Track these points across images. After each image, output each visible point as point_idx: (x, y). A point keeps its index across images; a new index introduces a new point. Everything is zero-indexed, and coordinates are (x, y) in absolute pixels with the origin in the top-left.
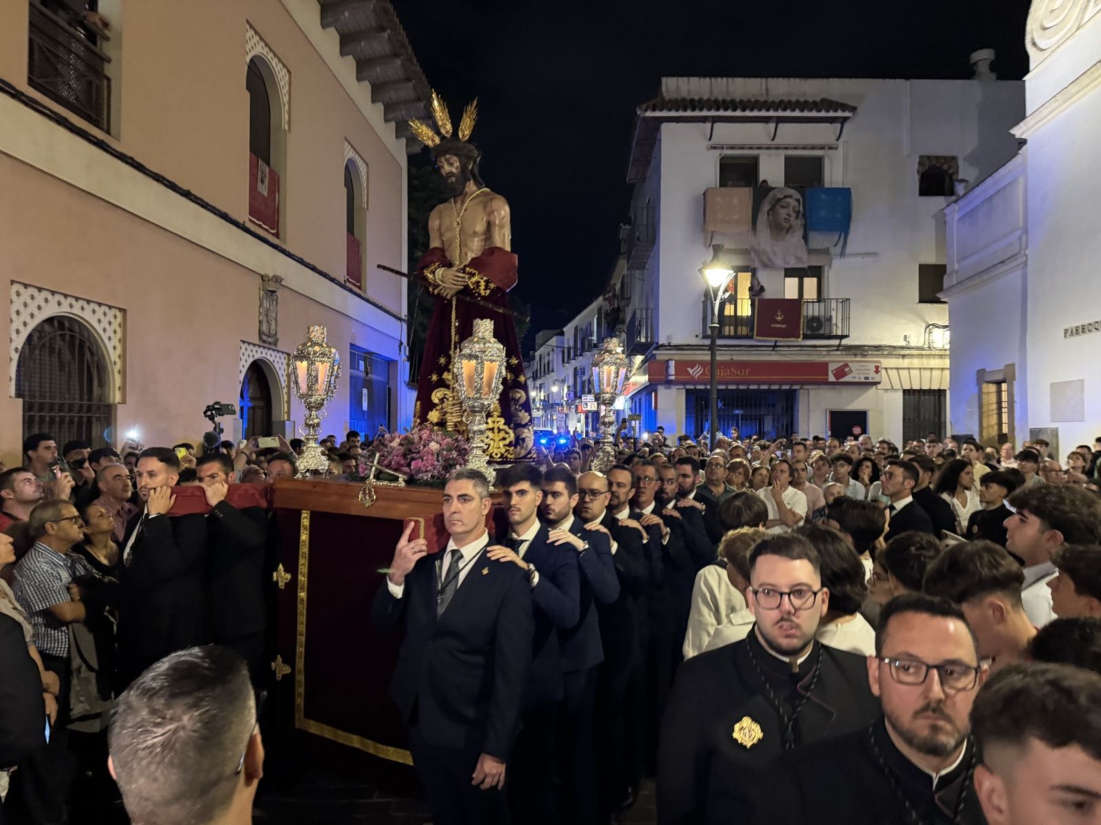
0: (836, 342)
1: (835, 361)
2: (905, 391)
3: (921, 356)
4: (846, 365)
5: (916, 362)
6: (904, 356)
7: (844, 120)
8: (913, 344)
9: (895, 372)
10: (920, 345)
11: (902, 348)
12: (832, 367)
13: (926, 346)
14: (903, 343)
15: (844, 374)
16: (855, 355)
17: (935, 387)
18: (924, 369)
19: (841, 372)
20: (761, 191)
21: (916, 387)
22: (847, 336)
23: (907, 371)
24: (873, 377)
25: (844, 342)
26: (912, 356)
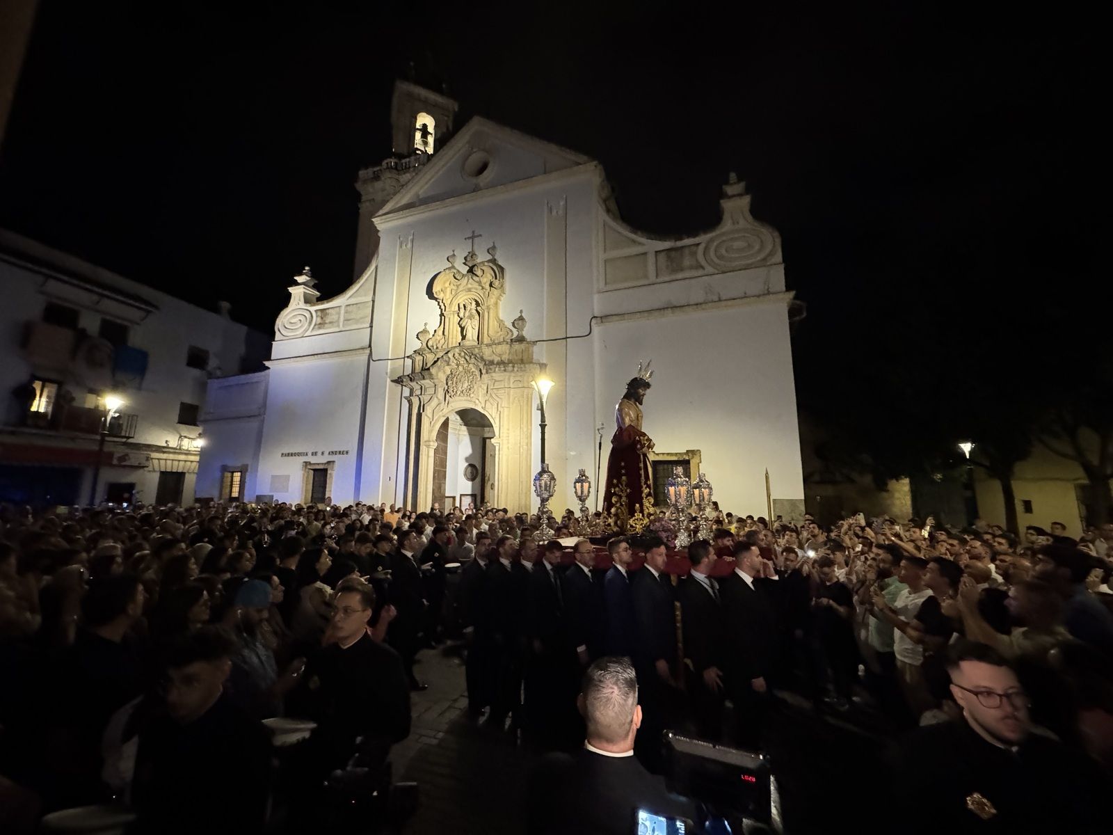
0: (124, 440)
1: (119, 451)
2: (162, 473)
3: (175, 453)
4: (127, 455)
5: (171, 456)
6: (164, 452)
7: (148, 312)
8: (170, 446)
9: (157, 461)
10: (175, 446)
11: (164, 447)
12: (117, 455)
13: (178, 448)
14: (165, 445)
15: (125, 460)
16: (133, 449)
17: (180, 470)
18: (176, 460)
19: (123, 458)
20: (82, 335)
21: (169, 470)
22: (133, 438)
23: (164, 461)
24: (144, 463)
25: (130, 441)
26: (169, 453)
